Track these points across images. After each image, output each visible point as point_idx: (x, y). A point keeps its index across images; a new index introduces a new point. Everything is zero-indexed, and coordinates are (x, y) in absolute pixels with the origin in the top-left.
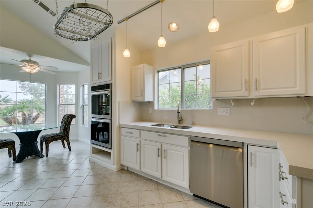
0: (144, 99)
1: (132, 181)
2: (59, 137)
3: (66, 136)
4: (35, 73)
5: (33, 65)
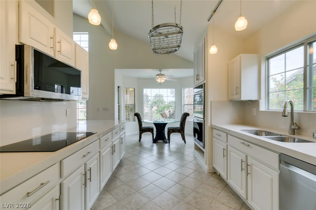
0: (240, 98)
1: (216, 188)
2: (177, 130)
3: (182, 130)
4: (164, 82)
5: (162, 77)
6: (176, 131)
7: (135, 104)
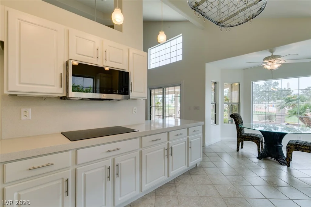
7: (239, 102)
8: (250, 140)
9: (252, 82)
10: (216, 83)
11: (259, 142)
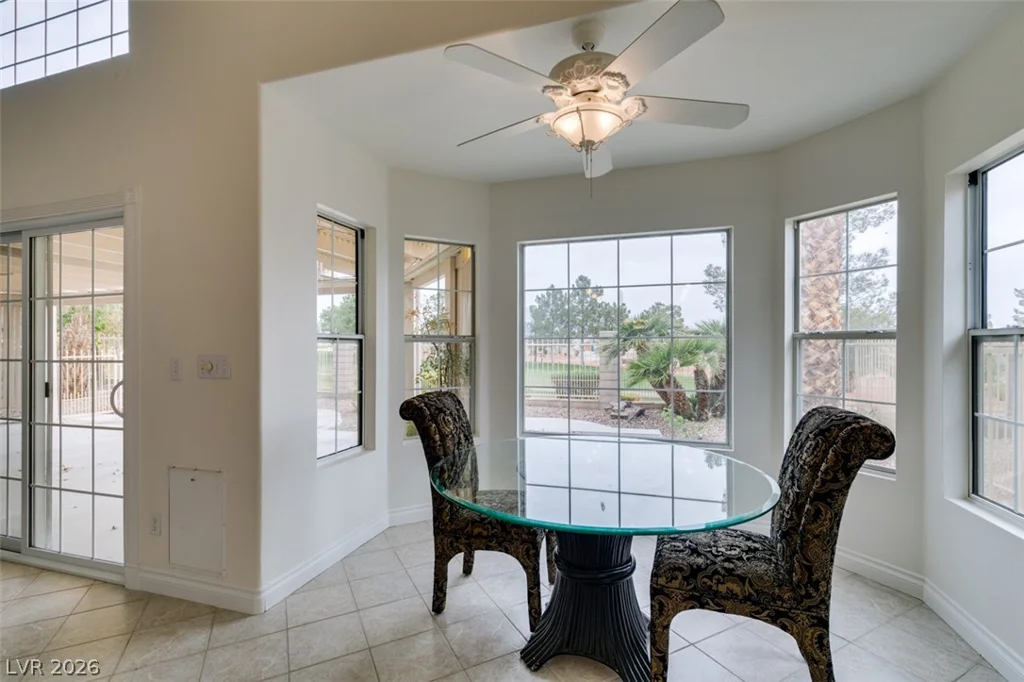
6: (732, 596)
7: (474, 334)
8: (493, 544)
9: (518, 243)
10: (362, 231)
11: (532, 552)
